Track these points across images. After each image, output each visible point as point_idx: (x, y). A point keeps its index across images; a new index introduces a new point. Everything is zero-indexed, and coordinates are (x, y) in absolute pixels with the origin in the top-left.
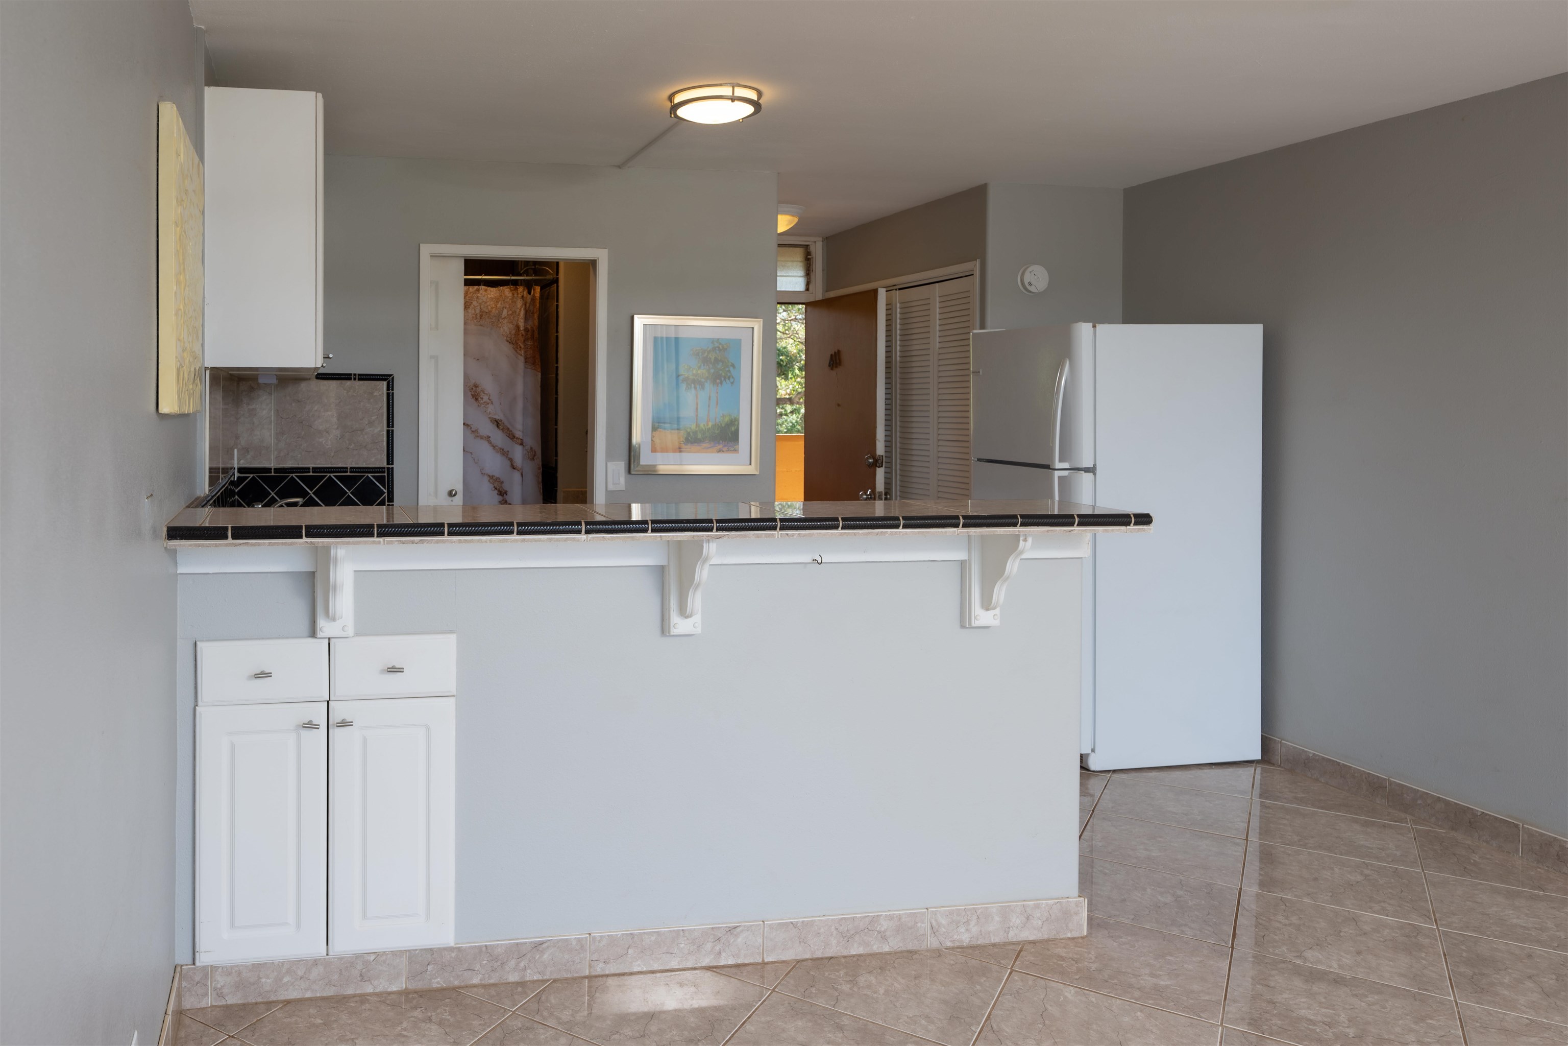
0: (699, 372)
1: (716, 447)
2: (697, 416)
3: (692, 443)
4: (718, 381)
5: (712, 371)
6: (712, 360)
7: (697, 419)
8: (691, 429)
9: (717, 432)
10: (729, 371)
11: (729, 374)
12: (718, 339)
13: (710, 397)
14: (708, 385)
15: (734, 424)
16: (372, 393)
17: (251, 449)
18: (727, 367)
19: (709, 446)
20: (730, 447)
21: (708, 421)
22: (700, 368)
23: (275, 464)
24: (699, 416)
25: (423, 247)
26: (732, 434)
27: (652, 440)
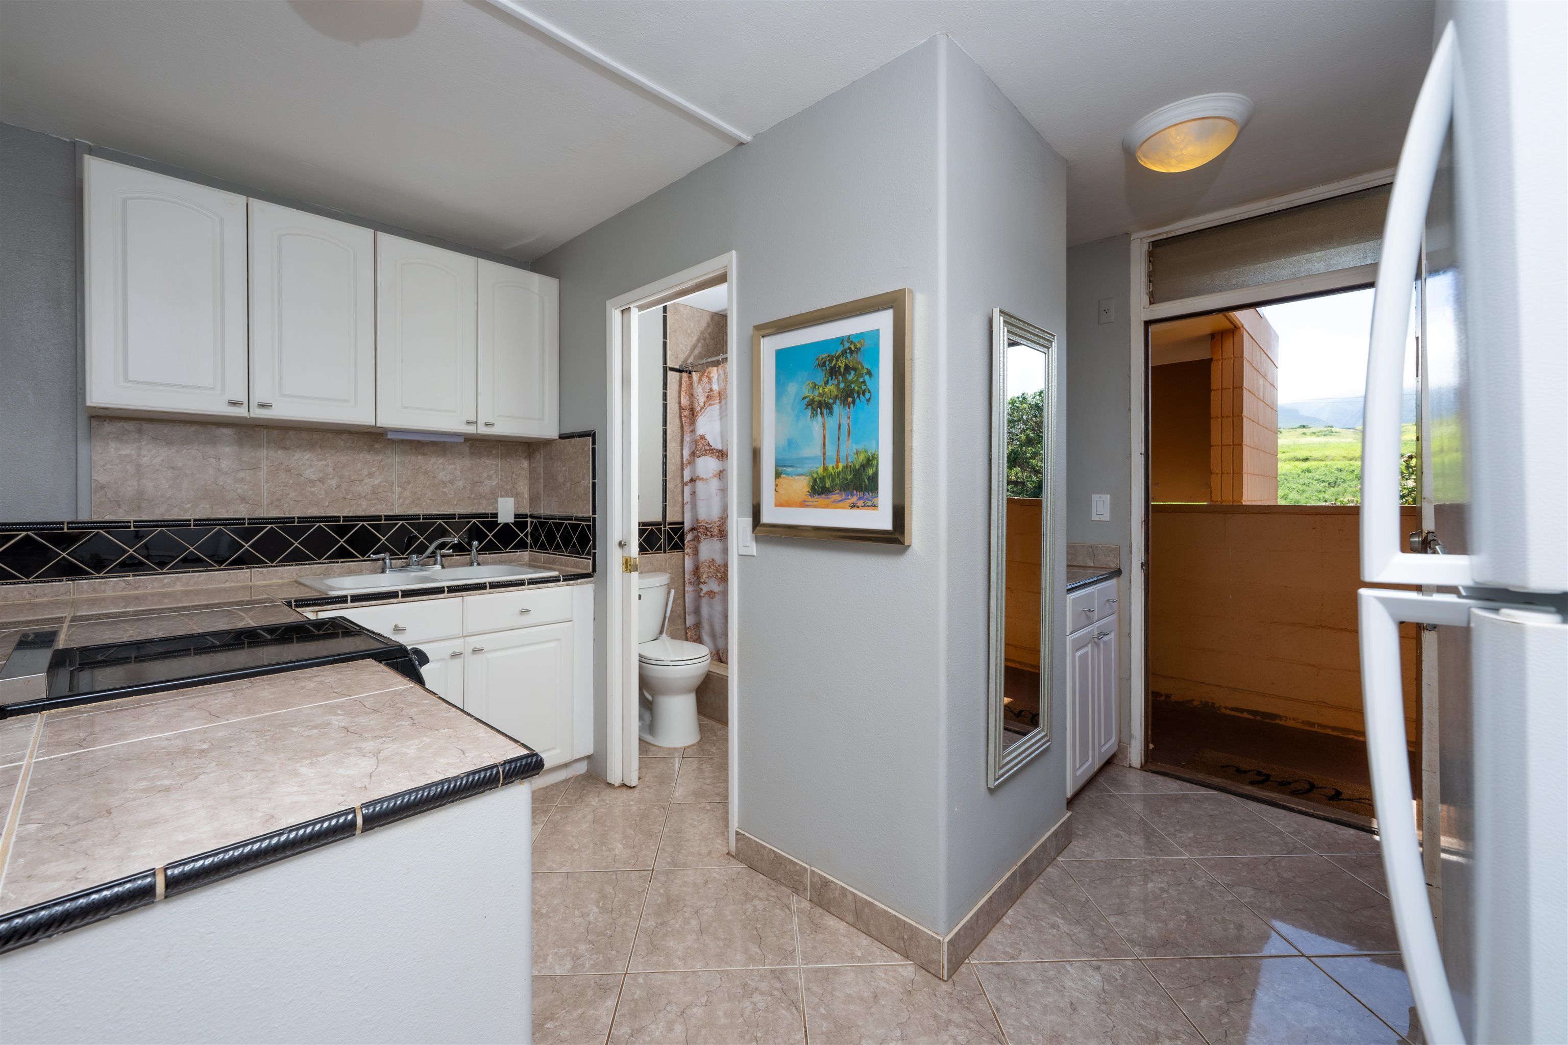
0: (826, 390)
1: (847, 501)
2: (824, 454)
3: (819, 494)
4: (850, 400)
5: (842, 385)
6: (842, 370)
7: (824, 459)
8: (818, 473)
9: (849, 477)
10: (864, 382)
11: (863, 387)
12: (849, 336)
13: (840, 425)
14: (837, 408)
15: (872, 464)
16: (584, 449)
17: (534, 499)
18: (861, 375)
19: (840, 499)
20: (867, 499)
21: (838, 461)
22: (826, 383)
23: (542, 511)
24: (827, 454)
25: (608, 303)
26: (869, 479)
27: (776, 490)
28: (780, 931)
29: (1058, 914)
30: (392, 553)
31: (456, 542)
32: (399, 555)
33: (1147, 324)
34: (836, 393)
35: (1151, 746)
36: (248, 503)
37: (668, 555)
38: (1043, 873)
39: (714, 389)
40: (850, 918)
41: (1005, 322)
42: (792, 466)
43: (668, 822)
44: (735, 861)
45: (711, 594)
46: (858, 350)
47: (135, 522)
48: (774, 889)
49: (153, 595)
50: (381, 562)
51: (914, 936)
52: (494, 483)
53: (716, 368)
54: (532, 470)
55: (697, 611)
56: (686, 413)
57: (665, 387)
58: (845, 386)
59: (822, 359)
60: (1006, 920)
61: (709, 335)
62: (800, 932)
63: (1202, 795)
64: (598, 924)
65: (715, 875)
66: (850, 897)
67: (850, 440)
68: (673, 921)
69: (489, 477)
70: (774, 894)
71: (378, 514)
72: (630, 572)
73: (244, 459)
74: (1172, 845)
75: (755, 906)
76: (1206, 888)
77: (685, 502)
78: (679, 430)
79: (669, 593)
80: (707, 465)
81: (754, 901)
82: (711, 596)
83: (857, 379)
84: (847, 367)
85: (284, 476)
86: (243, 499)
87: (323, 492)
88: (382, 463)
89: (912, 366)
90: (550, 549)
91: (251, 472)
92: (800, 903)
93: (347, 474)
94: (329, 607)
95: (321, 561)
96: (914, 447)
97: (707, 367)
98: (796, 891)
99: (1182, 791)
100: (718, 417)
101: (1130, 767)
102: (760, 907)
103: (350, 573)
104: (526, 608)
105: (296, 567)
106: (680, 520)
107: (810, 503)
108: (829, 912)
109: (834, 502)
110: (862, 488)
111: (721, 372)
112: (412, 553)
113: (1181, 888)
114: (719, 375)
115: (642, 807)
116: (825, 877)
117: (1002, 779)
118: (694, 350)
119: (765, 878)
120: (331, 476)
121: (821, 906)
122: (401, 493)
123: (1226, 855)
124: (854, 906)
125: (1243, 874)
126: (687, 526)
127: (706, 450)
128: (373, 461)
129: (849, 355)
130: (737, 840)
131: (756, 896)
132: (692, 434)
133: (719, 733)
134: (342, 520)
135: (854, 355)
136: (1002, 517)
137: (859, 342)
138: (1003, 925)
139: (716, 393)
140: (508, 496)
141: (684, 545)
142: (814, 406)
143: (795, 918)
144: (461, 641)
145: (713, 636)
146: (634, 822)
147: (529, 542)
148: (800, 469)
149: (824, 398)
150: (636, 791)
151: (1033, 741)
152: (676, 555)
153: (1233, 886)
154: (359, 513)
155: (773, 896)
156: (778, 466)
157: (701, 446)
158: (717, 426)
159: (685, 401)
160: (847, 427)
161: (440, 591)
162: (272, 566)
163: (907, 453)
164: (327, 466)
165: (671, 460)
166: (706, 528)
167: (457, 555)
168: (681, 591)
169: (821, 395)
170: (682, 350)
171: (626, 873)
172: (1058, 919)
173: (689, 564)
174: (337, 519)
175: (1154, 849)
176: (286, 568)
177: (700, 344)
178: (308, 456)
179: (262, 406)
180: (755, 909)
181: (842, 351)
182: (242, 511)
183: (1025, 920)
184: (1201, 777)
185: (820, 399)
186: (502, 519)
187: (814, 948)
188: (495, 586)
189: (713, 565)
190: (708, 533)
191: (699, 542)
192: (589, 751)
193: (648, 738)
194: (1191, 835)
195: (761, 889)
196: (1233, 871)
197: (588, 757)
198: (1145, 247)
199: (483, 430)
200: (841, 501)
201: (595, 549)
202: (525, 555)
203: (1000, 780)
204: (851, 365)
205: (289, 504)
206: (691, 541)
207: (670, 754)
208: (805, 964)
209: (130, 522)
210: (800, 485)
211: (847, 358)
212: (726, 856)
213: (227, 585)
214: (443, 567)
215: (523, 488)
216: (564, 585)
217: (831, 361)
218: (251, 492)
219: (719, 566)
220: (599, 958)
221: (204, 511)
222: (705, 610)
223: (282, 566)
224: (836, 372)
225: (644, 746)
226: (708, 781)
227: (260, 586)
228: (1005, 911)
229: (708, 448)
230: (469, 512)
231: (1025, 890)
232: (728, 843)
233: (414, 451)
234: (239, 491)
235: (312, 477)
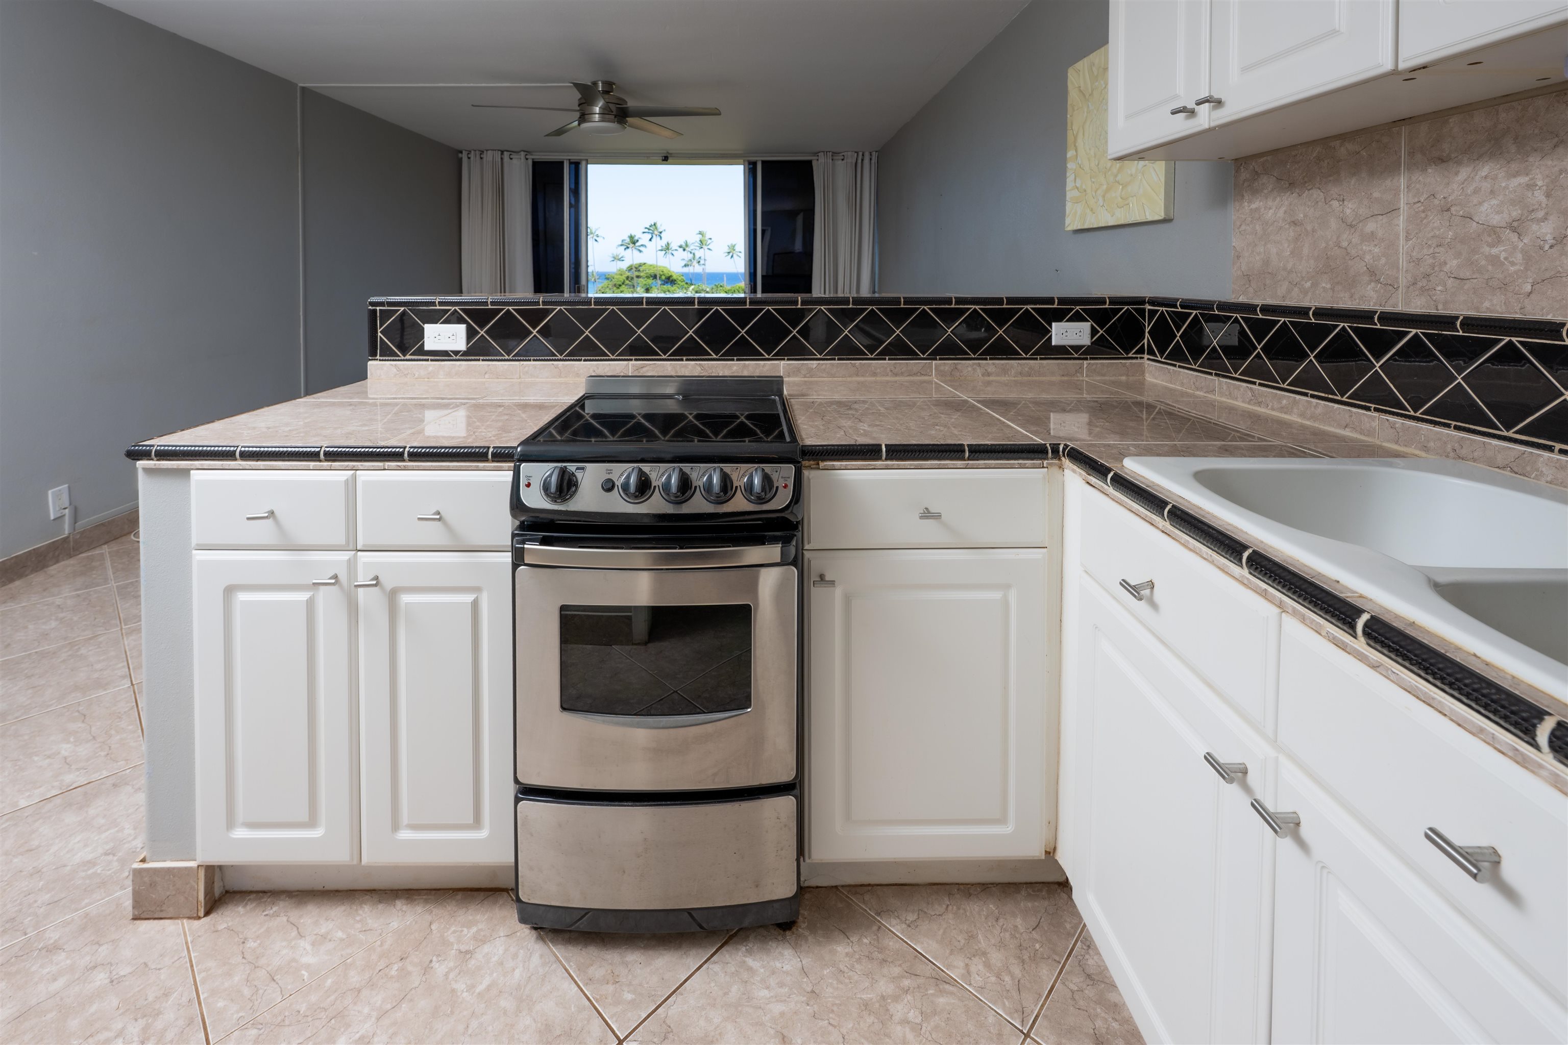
36: (1378, 281)
47: (1261, 305)
85: (1437, 224)
86: (1367, 275)
87: (1519, 256)
91: (1384, 219)
120: (1540, 214)
164: (1531, 186)
182: (1371, 300)
205: (1445, 285)
209: (1258, 306)
221: (1325, 296)
234: (1368, 258)
235: (1496, 220)
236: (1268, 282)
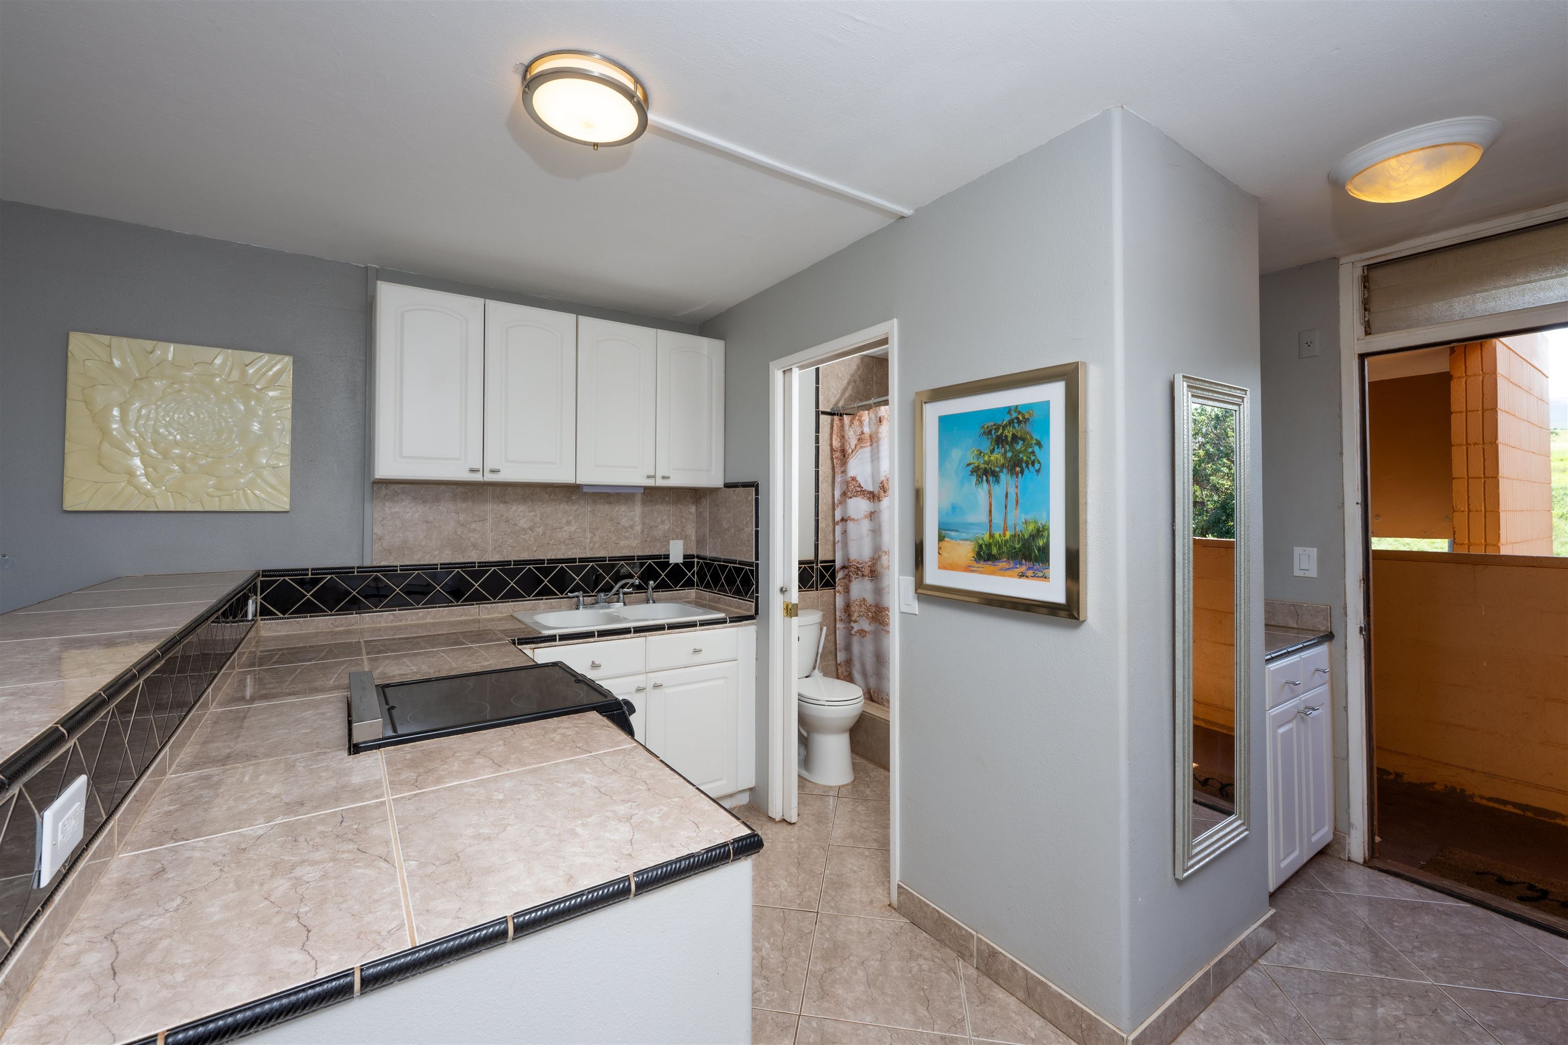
0: (992, 458)
1: (1016, 570)
2: (990, 521)
3: (985, 561)
4: (1018, 469)
5: (1009, 455)
6: (1009, 439)
7: (990, 526)
8: (983, 540)
9: (1017, 546)
10: (1033, 452)
11: (1033, 458)
12: (1017, 406)
13: (1007, 494)
14: (1004, 476)
15: (1042, 535)
16: (747, 498)
17: (700, 542)
18: (1030, 446)
19: (1008, 567)
20: (1037, 570)
21: (1005, 529)
22: (992, 451)
23: (708, 553)
24: (993, 521)
25: (772, 364)
26: (1039, 549)
27: (939, 553)
28: (947, 996)
29: (1262, 1027)
30: (585, 591)
31: (637, 583)
32: (589, 593)
33: (1362, 357)
34: (1002, 461)
35: (1378, 839)
36: (478, 549)
37: (820, 592)
38: (1242, 976)
39: (865, 432)
40: (1021, 994)
41: (1189, 386)
42: (957, 531)
43: (828, 864)
44: (897, 915)
45: (862, 632)
46: (1026, 420)
47: (400, 566)
48: (938, 950)
49: (412, 626)
50: (575, 599)
51: (1093, 1027)
52: (666, 527)
53: (867, 412)
54: (699, 515)
55: (848, 648)
56: (837, 454)
57: (817, 431)
58: (1013, 455)
59: (988, 427)
60: (1199, 1024)
61: (860, 377)
62: (968, 1001)
63: (1450, 907)
64: (770, 960)
65: (878, 926)
66: (1020, 973)
67: (1019, 510)
68: (841, 969)
69: (663, 522)
70: (938, 955)
71: (573, 557)
72: (791, 617)
73: (476, 513)
74: (1408, 964)
75: (920, 966)
76: (1458, 1025)
77: (836, 541)
78: (830, 471)
79: (821, 630)
80: (858, 507)
81: (919, 959)
82: (862, 635)
83: (1025, 449)
84: (1015, 438)
85: (504, 526)
86: (475, 546)
87: (533, 538)
88: (577, 512)
89: (1086, 439)
90: (716, 587)
91: (481, 523)
92: (964, 969)
93: (550, 523)
94: (542, 645)
95: (530, 598)
96: (1088, 521)
97: (859, 412)
98: (961, 955)
99: (1421, 898)
100: (870, 460)
101: (1349, 860)
102: (925, 967)
103: (552, 609)
104: (698, 648)
105: (512, 603)
106: (831, 558)
107: (975, 569)
108: (997, 984)
109: (1001, 569)
110: (1031, 559)
111: (872, 416)
112: (599, 591)
113: (1423, 1020)
114: (870, 419)
115: (803, 846)
116: (993, 947)
117: (1192, 870)
118: (845, 393)
119: (928, 937)
120: (538, 525)
121: (988, 976)
122: (591, 538)
123: (1485, 987)
124: (1025, 983)
125: (1510, 1015)
126: (838, 564)
127: (857, 492)
128: (571, 511)
129: (1016, 425)
130: (899, 894)
131: (921, 955)
132: (843, 475)
133: (872, 774)
134: (546, 562)
135: (1023, 425)
136: (1189, 590)
137: (1028, 412)
138: (1196, 1030)
139: (867, 436)
140: (678, 538)
141: (835, 583)
142: (979, 473)
143: (962, 984)
144: (643, 677)
145: (864, 675)
146: (796, 860)
147: (695, 580)
148: (965, 534)
149: (989, 466)
150: (796, 827)
151: (1228, 830)
152: (828, 592)
153: (1496, 1029)
154: (560, 556)
155: (938, 958)
156: (942, 529)
157: (853, 487)
158: (868, 468)
159: (836, 444)
160: (1014, 496)
161: (626, 631)
162: (494, 603)
163: (1081, 526)
164: (536, 516)
165: (823, 500)
166: (857, 567)
167: (635, 593)
168: (832, 628)
169: (986, 463)
170: (833, 393)
171: (792, 912)
172: (1262, 1033)
173: (840, 601)
174: (542, 561)
175: (1385, 967)
176: (505, 604)
177: (850, 387)
178: (522, 508)
179: (493, 471)
180: (921, 969)
181: (1010, 420)
182: (473, 557)
183: (1222, 1028)
184: (1447, 883)
185: (986, 466)
186: (672, 560)
187: (984, 1020)
188: (672, 627)
189: (864, 604)
190: (859, 572)
191: (850, 581)
192: (751, 783)
193: (805, 774)
194: (1435, 955)
195: (925, 948)
196: (1495, 1009)
197: (751, 789)
198: (1359, 272)
199: (660, 483)
200: (1009, 569)
201: (757, 592)
202: (692, 593)
203: (1190, 872)
204: (1019, 434)
205: (507, 549)
206: (842, 579)
207: (825, 792)
208: (975, 1036)
209: (397, 567)
210: (965, 551)
211: (1014, 427)
212: (888, 907)
213: (463, 618)
214: (625, 604)
215: (691, 531)
216: (730, 627)
217: (997, 430)
218: (480, 540)
219: (870, 606)
220: (773, 995)
221: (447, 557)
222: (856, 648)
223: (501, 602)
224: (1003, 440)
225: (803, 782)
226: (864, 825)
227: (485, 620)
228: (1197, 1013)
229: (859, 489)
230: (646, 554)
231: (1220, 993)
232: (889, 894)
233: (602, 500)
234: (472, 539)
235: (525, 526)
236: (406, 553)
